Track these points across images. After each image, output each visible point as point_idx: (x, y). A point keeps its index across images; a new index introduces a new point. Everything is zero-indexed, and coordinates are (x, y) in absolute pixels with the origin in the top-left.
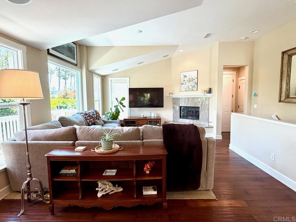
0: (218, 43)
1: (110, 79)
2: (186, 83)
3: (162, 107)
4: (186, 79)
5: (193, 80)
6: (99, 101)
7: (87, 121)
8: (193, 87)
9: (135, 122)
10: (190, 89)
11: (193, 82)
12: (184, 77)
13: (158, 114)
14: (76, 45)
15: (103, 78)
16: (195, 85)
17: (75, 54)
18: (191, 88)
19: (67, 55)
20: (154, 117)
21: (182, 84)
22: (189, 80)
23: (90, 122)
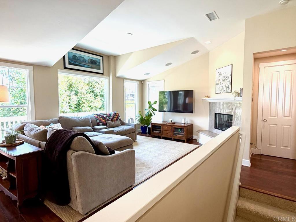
0: (245, 20)
1: (147, 83)
2: (221, 83)
3: (192, 112)
4: (221, 77)
5: (227, 78)
6: (136, 104)
7: (97, 121)
8: (227, 88)
9: (160, 127)
10: (224, 91)
11: (227, 80)
12: (219, 75)
13: (192, 121)
14: (103, 57)
15: (142, 83)
16: (229, 86)
17: (100, 65)
18: (225, 89)
19: (89, 67)
20: (185, 124)
21: (217, 84)
22: (223, 79)
23: (100, 122)
